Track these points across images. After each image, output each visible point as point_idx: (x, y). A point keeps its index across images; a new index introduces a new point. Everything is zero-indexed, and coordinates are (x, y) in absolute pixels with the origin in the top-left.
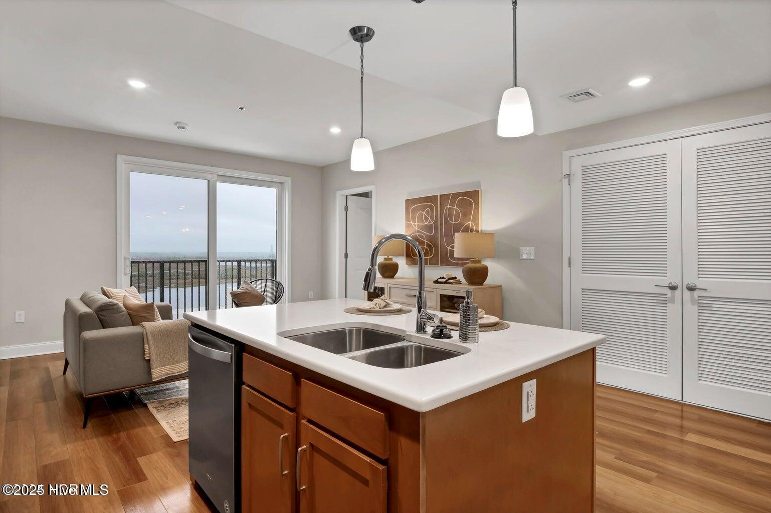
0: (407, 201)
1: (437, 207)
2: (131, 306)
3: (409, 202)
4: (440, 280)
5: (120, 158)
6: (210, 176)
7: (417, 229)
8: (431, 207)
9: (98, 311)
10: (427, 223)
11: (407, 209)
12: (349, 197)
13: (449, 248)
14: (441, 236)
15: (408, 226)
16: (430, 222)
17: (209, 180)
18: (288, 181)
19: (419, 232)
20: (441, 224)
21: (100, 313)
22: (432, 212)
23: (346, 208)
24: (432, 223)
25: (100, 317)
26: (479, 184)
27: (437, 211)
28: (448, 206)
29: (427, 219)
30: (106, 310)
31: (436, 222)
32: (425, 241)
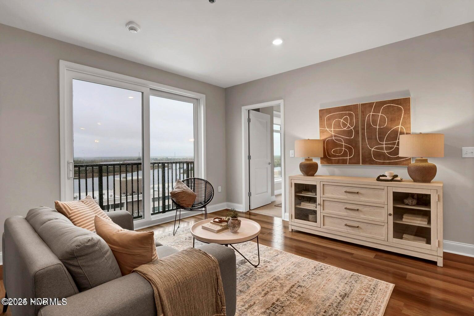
0: (320, 111)
1: (357, 115)
2: (115, 238)
3: (323, 113)
4: (381, 178)
5: (62, 63)
6: (144, 89)
7: (333, 134)
8: (350, 115)
9: (68, 260)
10: (345, 129)
11: (321, 117)
12: (251, 111)
13: (373, 149)
14: (363, 139)
15: (322, 132)
16: (349, 127)
17: (143, 93)
18: (202, 97)
19: (335, 136)
20: (363, 129)
21: (71, 262)
22: (351, 119)
23: (249, 120)
24: (352, 128)
25: (72, 268)
26: (408, 92)
27: (357, 118)
28: (371, 113)
29: (345, 125)
30: (80, 256)
31: (356, 128)
32: (344, 144)
